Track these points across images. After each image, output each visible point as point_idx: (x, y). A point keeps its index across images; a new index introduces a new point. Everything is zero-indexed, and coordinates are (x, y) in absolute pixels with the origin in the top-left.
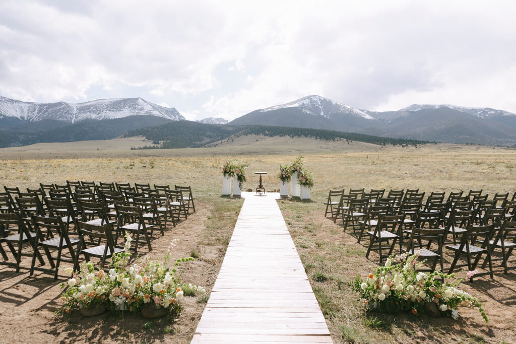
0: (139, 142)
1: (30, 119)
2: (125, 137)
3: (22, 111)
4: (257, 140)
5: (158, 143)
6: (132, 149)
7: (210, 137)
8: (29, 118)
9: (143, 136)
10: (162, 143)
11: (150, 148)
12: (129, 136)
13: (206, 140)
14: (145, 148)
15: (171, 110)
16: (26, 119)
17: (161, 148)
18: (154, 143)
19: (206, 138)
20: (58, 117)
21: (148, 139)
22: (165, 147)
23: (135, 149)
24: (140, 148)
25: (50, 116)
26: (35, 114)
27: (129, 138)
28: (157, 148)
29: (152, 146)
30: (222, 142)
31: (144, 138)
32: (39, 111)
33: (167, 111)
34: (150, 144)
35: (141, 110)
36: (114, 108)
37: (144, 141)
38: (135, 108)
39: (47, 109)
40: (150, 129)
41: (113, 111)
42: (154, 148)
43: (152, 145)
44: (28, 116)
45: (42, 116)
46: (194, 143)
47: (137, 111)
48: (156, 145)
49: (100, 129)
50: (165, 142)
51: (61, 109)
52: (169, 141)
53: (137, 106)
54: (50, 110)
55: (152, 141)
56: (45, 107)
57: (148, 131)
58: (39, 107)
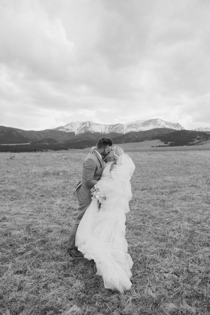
0: (157, 142)
1: (105, 133)
2: (149, 140)
3: (102, 129)
5: (167, 143)
6: (152, 147)
9: (159, 140)
10: (169, 144)
11: (162, 146)
12: (151, 140)
13: (196, 141)
14: (160, 146)
15: (176, 124)
16: (103, 133)
17: (169, 146)
18: (165, 143)
20: (117, 131)
21: (162, 141)
22: (171, 145)
23: (153, 147)
24: (157, 147)
25: (114, 131)
28: (166, 146)
30: (206, 142)
31: (160, 141)
32: (109, 129)
34: (162, 144)
35: (159, 125)
36: (144, 125)
37: (159, 142)
38: (156, 124)
39: (113, 127)
40: (163, 136)
41: (144, 126)
42: (164, 146)
43: (164, 145)
44: (104, 131)
45: (110, 131)
46: (188, 143)
47: (157, 126)
48: (166, 145)
49: (137, 137)
50: (171, 142)
51: (119, 127)
52: (173, 142)
53: (157, 123)
54: (114, 128)
55: (164, 142)
56: (112, 127)
57: (162, 137)
58: (109, 126)
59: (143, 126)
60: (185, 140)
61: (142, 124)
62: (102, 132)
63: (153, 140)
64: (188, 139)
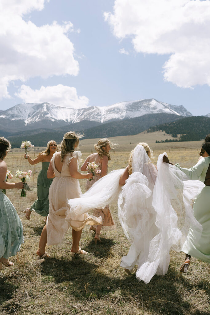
0: (161, 135)
1: (72, 121)
2: (148, 132)
3: (67, 115)
5: (176, 137)
6: (156, 142)
8: (71, 120)
9: (163, 131)
10: (180, 137)
11: (170, 141)
12: (151, 132)
14: (167, 141)
15: (179, 107)
16: (69, 121)
17: (180, 141)
18: (173, 136)
21: (168, 133)
22: (183, 140)
23: (159, 142)
24: (163, 142)
25: (86, 117)
26: (76, 117)
27: (152, 133)
28: (176, 141)
29: (172, 140)
31: (164, 133)
32: (78, 114)
33: (176, 109)
34: (170, 137)
35: (155, 109)
36: (132, 108)
37: (164, 135)
38: (149, 108)
39: (84, 112)
40: (168, 125)
41: (132, 111)
42: (173, 141)
43: (172, 138)
44: (70, 119)
45: (80, 118)
47: (151, 110)
48: (175, 139)
49: (125, 127)
50: (182, 135)
51: (93, 112)
52: (185, 135)
53: (150, 106)
54: (85, 113)
55: (171, 135)
56: (82, 111)
57: (166, 127)
58: (77, 111)
60: (200, 131)
61: (129, 107)
62: (67, 120)
63: (154, 131)
64: (205, 131)
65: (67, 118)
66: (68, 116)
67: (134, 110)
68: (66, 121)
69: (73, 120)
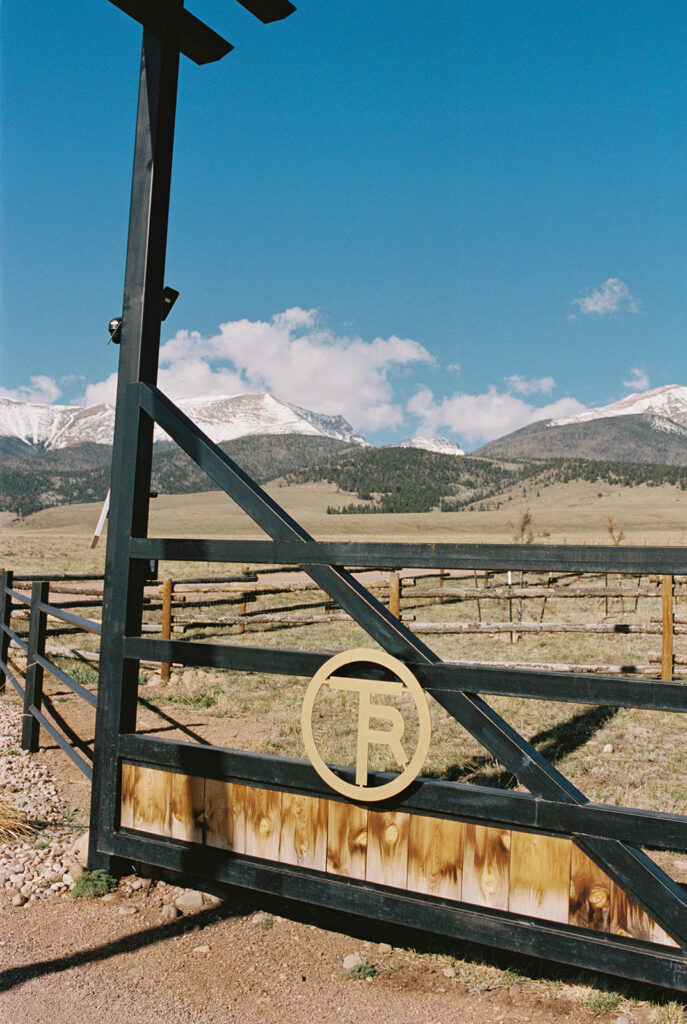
0: (331, 493)
1: (44, 442)
3: (29, 425)
4: (600, 495)
5: (369, 498)
6: (329, 512)
7: (470, 484)
8: (41, 439)
9: (330, 482)
11: (361, 510)
13: (465, 494)
14: (353, 510)
15: (333, 421)
16: (35, 441)
17: (384, 511)
18: (363, 497)
19: (463, 488)
20: (100, 436)
21: (344, 487)
22: (390, 508)
23: (334, 512)
25: (84, 434)
26: (54, 431)
28: (375, 510)
29: (363, 506)
32: (62, 424)
33: (326, 423)
35: (272, 420)
36: (212, 416)
37: (338, 492)
38: (258, 416)
39: (77, 418)
41: (211, 423)
42: (368, 510)
43: (358, 502)
44: (39, 435)
45: (68, 435)
46: (441, 498)
47: (263, 424)
48: (363, 503)
50: (383, 495)
51: (105, 419)
52: (391, 494)
53: (261, 412)
54: (82, 421)
56: (72, 416)
58: (60, 414)
59: (204, 421)
61: (203, 411)
62: (31, 440)
65: (29, 433)
66: (31, 429)
67: (215, 420)
68: (27, 442)
69: (47, 439)
